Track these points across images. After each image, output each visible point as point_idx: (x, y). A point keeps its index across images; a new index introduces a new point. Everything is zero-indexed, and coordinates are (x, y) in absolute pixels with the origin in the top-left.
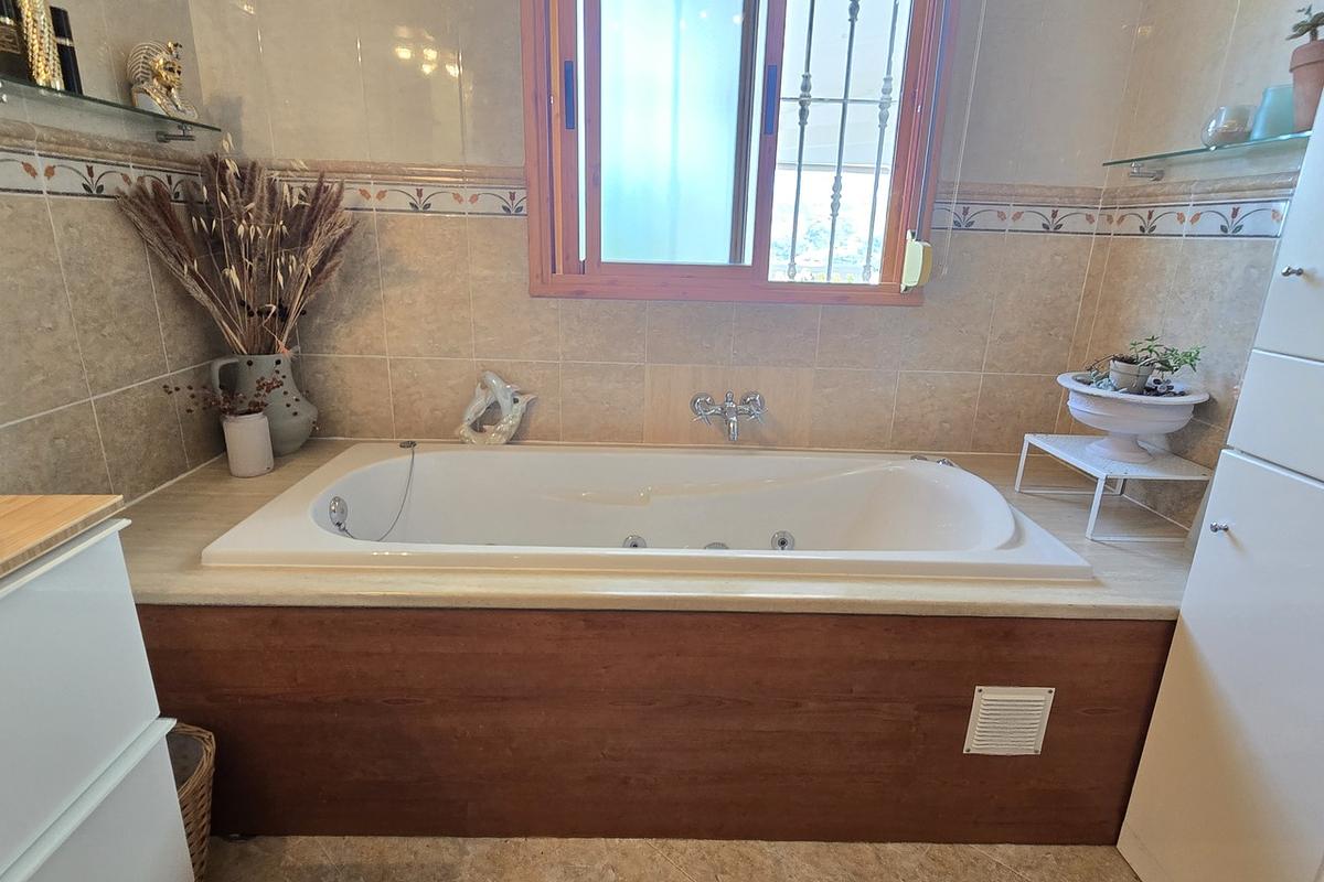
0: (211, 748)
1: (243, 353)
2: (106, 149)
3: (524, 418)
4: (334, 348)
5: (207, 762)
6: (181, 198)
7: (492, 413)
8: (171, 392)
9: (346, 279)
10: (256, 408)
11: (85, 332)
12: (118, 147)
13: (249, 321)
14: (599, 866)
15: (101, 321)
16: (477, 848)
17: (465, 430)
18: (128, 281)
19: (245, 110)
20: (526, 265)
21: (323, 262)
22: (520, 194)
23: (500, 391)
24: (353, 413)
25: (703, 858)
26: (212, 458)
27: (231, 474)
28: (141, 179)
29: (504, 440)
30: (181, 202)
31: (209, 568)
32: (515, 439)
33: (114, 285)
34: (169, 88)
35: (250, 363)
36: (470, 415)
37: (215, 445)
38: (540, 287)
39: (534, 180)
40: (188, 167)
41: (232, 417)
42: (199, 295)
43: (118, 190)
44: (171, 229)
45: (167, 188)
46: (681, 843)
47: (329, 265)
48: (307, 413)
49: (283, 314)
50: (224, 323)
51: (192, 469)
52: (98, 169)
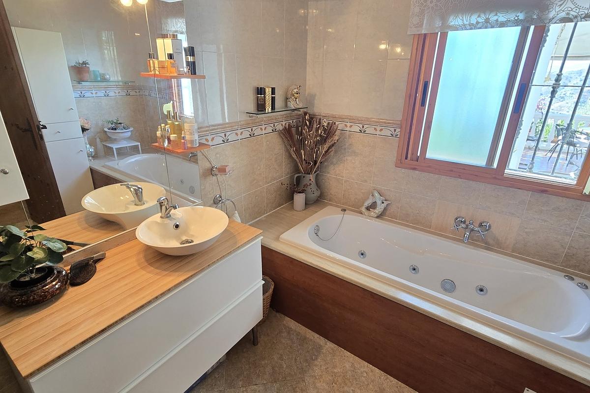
0: (273, 287)
1: (303, 173)
2: (278, 119)
3: (385, 209)
4: (329, 173)
5: (271, 291)
6: (295, 127)
7: (373, 206)
8: (283, 185)
9: (336, 152)
10: (303, 192)
11: (266, 169)
12: (281, 117)
14: (362, 370)
15: (270, 165)
16: (330, 345)
17: (363, 209)
18: (278, 154)
19: (316, 98)
20: (396, 155)
21: (328, 150)
22: (398, 130)
23: (378, 199)
24: (331, 194)
25: (397, 387)
27: (293, 208)
28: (286, 124)
29: (376, 216)
31: (280, 242)
32: (380, 216)
33: (274, 155)
34: (296, 99)
35: (304, 177)
36: (367, 204)
37: (291, 198)
38: (399, 164)
39: (404, 126)
40: (298, 117)
41: (296, 194)
42: (294, 156)
43: (280, 129)
44: (290, 138)
45: (292, 125)
46: (392, 378)
47: (331, 150)
48: (317, 194)
49: (315, 163)
50: (300, 165)
51: (285, 204)
52: (276, 124)
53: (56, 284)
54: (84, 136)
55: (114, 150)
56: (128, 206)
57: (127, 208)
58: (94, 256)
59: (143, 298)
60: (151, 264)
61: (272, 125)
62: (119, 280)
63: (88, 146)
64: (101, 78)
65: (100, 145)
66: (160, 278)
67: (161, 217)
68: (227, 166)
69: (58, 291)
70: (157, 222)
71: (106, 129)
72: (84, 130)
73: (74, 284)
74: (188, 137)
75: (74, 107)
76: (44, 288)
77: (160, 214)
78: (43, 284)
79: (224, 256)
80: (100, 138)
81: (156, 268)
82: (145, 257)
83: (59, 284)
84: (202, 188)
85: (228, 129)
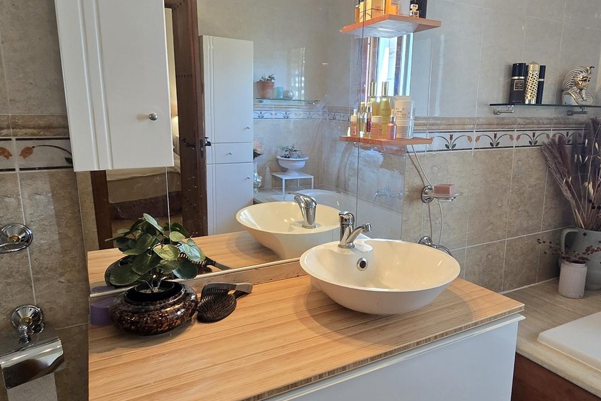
1: (582, 228)
2: (543, 124)
6: (570, 143)
8: (540, 243)
10: (582, 261)
11: (512, 209)
12: (549, 121)
13: (591, 211)
15: (520, 204)
18: (536, 185)
26: (549, 279)
27: (558, 292)
28: (554, 135)
30: (570, 144)
31: (541, 344)
33: (529, 187)
34: (581, 90)
35: (585, 234)
40: (579, 126)
41: (568, 263)
42: (567, 194)
43: (543, 142)
44: (562, 160)
45: (566, 138)
50: (576, 210)
51: (538, 282)
52: (537, 133)
53: (178, 310)
54: (254, 162)
55: (284, 181)
56: (292, 226)
57: (291, 229)
58: (237, 284)
59: (299, 369)
60: (315, 317)
61: (531, 133)
62: (263, 330)
63: (256, 174)
64: (284, 96)
65: (268, 176)
66: (327, 343)
67: (340, 246)
68: (450, 185)
69: (179, 322)
70: (332, 252)
71: (279, 157)
72: (256, 155)
73: (202, 319)
74: (398, 122)
75: (251, 126)
76: (163, 311)
77: (339, 242)
78: (163, 304)
79: (447, 333)
80: (270, 167)
81: (323, 325)
82: (307, 304)
83: (183, 310)
84: (404, 219)
85: (457, 127)
